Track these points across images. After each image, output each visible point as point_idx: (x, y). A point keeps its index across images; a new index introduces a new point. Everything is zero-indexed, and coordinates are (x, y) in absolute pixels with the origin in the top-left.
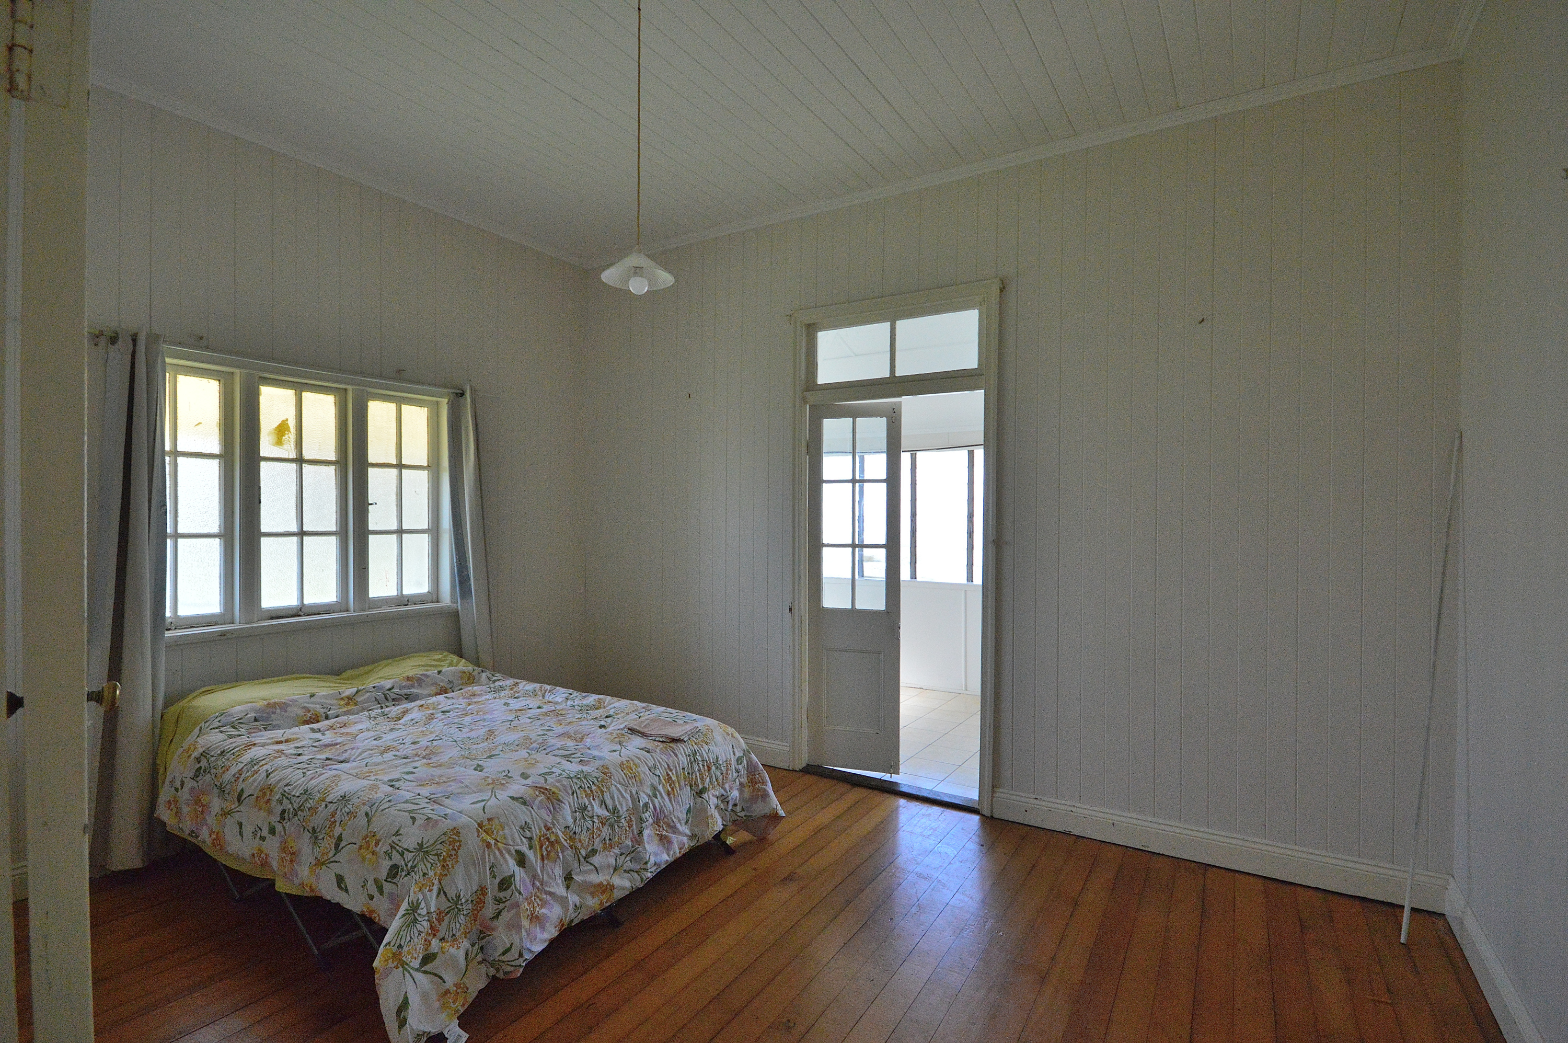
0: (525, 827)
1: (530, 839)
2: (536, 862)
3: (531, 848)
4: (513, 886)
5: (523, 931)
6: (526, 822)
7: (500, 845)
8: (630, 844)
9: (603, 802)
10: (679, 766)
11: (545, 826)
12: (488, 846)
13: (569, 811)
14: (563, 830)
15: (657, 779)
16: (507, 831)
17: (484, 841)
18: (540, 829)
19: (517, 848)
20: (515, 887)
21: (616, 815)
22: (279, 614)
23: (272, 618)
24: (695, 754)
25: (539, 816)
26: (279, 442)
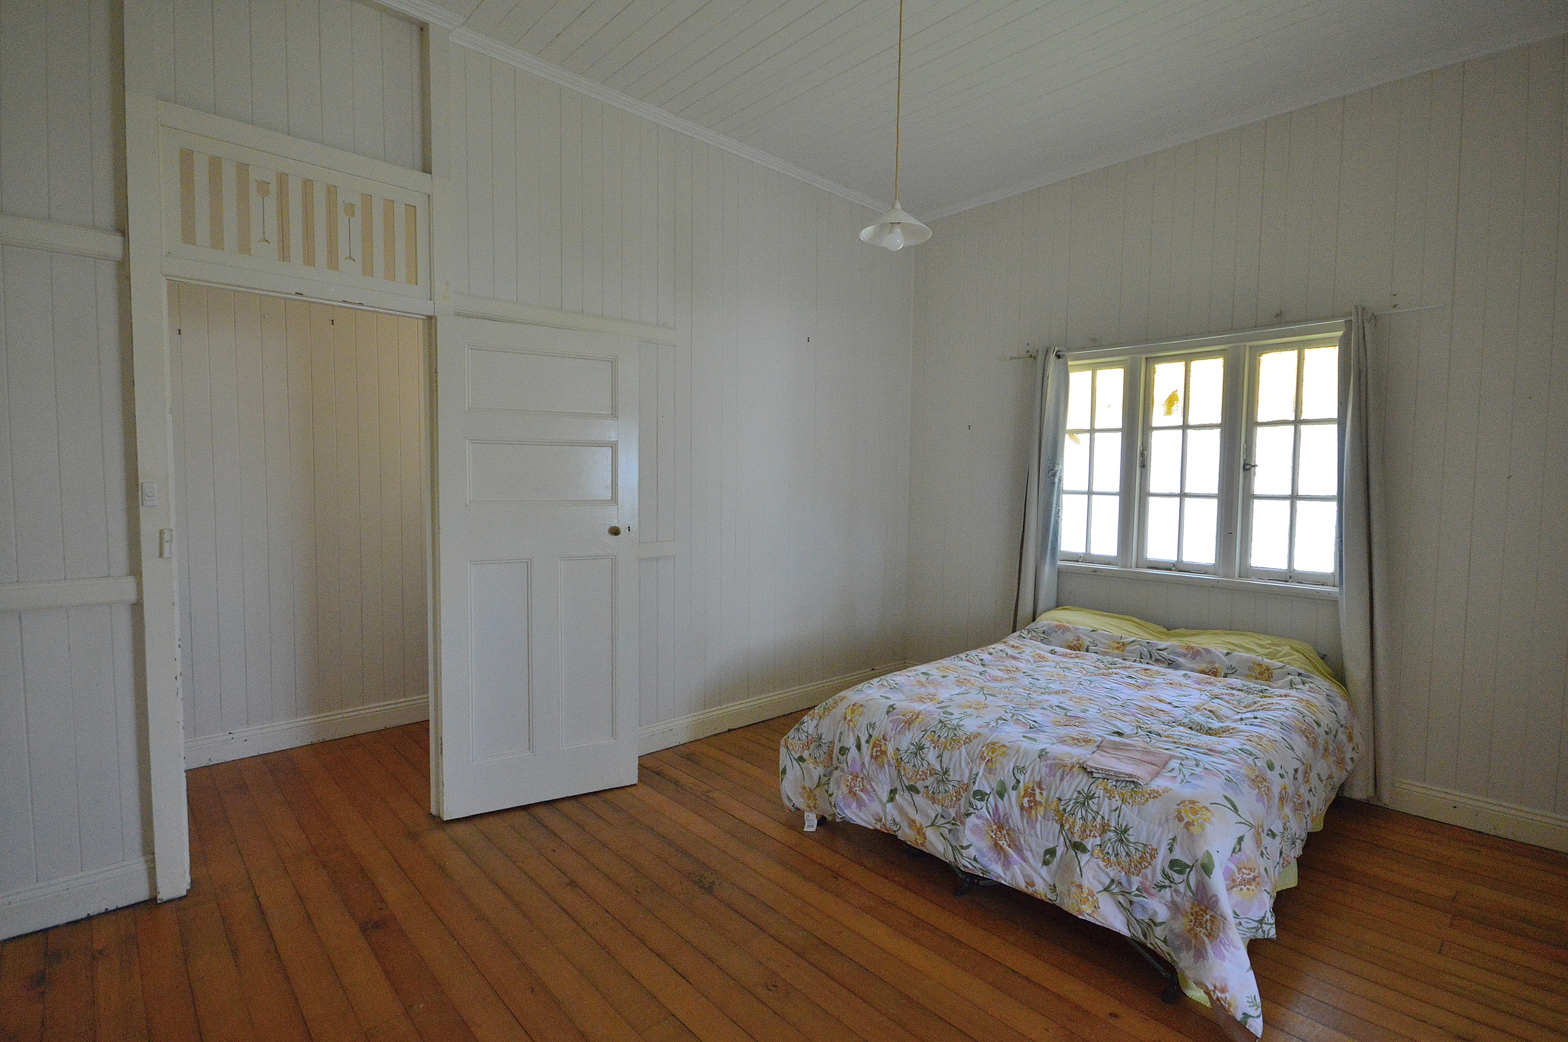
0: (872, 726)
1: (870, 736)
2: (866, 755)
3: (867, 742)
4: (846, 756)
5: (840, 790)
6: (875, 723)
7: (851, 724)
8: (953, 815)
9: (940, 756)
10: (1055, 793)
11: (884, 736)
12: (845, 719)
13: (909, 740)
14: (895, 749)
15: (1014, 782)
16: (861, 719)
17: (845, 713)
18: (880, 734)
19: (860, 735)
20: (846, 758)
21: (946, 776)
22: (1157, 565)
23: (1149, 568)
24: (1090, 797)
25: (884, 725)
26: (1169, 412)
